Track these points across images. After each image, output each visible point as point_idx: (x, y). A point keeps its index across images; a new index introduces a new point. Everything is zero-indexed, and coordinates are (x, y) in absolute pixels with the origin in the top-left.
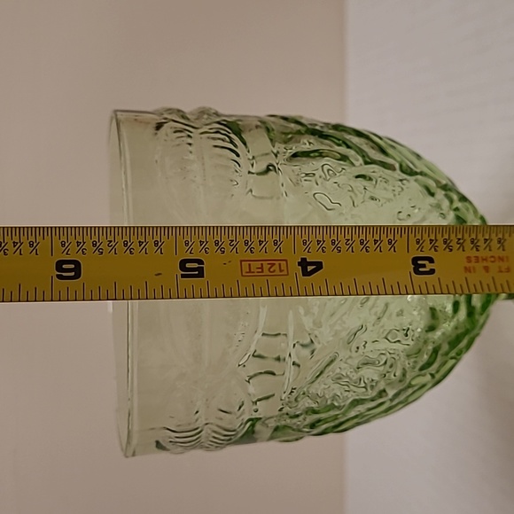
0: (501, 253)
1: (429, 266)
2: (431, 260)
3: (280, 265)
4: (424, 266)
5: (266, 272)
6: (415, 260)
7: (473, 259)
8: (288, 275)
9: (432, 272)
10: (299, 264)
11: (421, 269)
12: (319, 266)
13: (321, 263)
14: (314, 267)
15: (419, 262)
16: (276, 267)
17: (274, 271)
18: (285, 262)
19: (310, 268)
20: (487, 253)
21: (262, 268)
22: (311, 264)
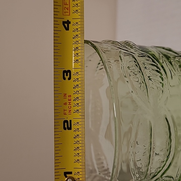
0: (72, 111)
1: (67, 77)
2: (69, 79)
3: (68, 12)
4: (67, 75)
5: (65, 6)
6: (69, 71)
7: (70, 98)
8: (63, 15)
9: (64, 79)
10: (68, 21)
11: (65, 73)
12: (67, 29)
13: (68, 30)
14: (67, 27)
15: (69, 73)
16: (66, 10)
17: (65, 9)
18: (69, 14)
19: (66, 25)
20: (72, 105)
21: (66, 4)
22: (68, 26)
